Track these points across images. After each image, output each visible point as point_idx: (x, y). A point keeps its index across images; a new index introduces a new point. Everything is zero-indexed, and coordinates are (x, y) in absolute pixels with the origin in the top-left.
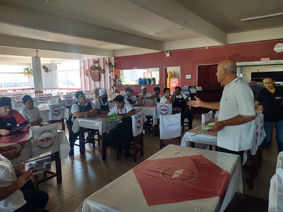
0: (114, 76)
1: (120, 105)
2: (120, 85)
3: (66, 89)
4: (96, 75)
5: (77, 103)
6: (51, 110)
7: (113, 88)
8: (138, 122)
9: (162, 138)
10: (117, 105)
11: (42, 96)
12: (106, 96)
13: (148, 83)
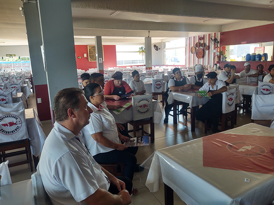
0: (218, 52)
1: (211, 81)
2: (224, 62)
3: (172, 66)
4: (200, 52)
5: (173, 78)
6: (154, 84)
7: (216, 64)
8: (229, 100)
9: (253, 118)
10: (209, 81)
11: (150, 72)
12: (201, 73)
13: (257, 59)
